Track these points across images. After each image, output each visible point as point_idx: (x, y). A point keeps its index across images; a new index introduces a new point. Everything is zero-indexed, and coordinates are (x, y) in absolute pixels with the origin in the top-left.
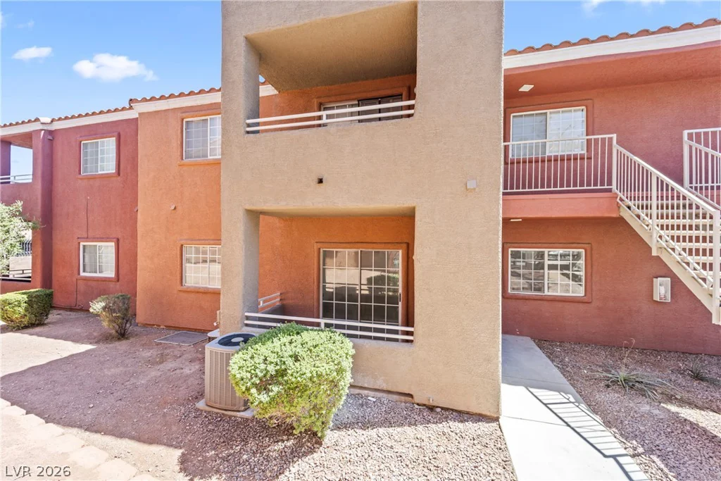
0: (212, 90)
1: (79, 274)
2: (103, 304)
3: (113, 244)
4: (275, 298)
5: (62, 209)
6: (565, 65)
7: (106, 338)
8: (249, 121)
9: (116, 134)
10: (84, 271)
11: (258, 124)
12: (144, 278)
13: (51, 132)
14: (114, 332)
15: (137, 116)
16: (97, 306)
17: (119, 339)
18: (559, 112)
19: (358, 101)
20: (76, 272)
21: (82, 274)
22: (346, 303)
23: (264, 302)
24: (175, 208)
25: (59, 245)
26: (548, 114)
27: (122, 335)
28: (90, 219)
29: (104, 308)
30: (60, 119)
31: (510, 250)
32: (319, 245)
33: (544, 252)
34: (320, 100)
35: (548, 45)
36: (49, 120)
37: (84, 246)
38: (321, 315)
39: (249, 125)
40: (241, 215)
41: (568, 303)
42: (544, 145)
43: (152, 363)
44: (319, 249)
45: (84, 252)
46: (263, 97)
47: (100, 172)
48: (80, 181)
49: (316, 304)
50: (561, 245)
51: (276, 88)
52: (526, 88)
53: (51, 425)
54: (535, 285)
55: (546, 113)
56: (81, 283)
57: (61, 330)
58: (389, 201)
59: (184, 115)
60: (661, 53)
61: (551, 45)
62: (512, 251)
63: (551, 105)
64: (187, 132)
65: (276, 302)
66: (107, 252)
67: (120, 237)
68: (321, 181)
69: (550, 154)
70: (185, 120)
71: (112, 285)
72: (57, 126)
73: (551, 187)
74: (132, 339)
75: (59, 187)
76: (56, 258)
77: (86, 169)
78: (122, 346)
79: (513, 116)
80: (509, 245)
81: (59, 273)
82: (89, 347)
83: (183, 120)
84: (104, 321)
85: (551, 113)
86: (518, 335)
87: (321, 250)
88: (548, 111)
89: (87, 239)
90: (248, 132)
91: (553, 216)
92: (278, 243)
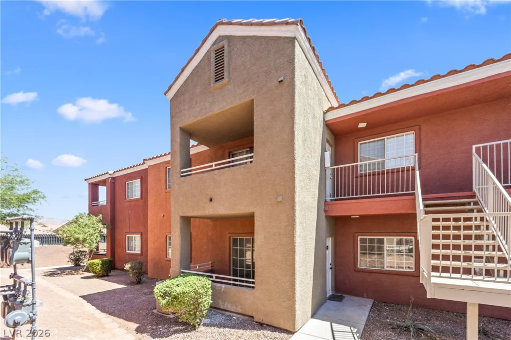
0: (165, 155)
1: (126, 251)
2: (130, 265)
3: (139, 235)
4: (208, 265)
5: (119, 217)
6: (380, 109)
7: (132, 283)
8: (182, 170)
9: (140, 177)
10: (128, 250)
11: (191, 171)
12: (151, 253)
13: (113, 179)
14: (135, 281)
15: (147, 167)
16: (127, 267)
17: (137, 284)
18: (394, 137)
19: (250, 148)
20: (125, 250)
21: (127, 251)
22: (245, 269)
23: (199, 266)
24: (163, 216)
25: (118, 237)
26: (386, 139)
27: (139, 282)
28: (130, 222)
29: (130, 267)
30: (117, 171)
31: (359, 237)
32: (230, 235)
33: (384, 239)
34: (231, 150)
35: (353, 101)
36: (112, 172)
37: (128, 237)
38: (232, 274)
39: (183, 172)
40: (178, 219)
41: (402, 276)
42: (383, 162)
43: (146, 294)
44: (230, 237)
45: (128, 240)
46: (193, 154)
47: (134, 198)
48: (126, 203)
49: (228, 269)
50: (395, 234)
51: (207, 146)
52: (362, 125)
53: (93, 307)
54: (369, 262)
55: (384, 139)
56: (127, 256)
57: (115, 279)
58: (241, 209)
59: (167, 165)
60: (453, 89)
61: (356, 101)
62: (360, 238)
63: (388, 133)
64: (168, 175)
65: (209, 267)
66: (137, 240)
67: (142, 231)
68: (211, 200)
69: (387, 169)
70: (168, 168)
71: (139, 257)
72: (117, 175)
73: (389, 192)
74: (143, 285)
75: (118, 206)
76: (117, 243)
77: (128, 196)
78: (138, 287)
79: (360, 144)
80: (358, 234)
81: (118, 251)
82: (123, 286)
83: (166, 168)
84: (130, 274)
85: (387, 139)
86: (365, 297)
87: (231, 238)
88: (385, 138)
89: (129, 233)
90: (182, 176)
91: (372, 214)
92: (210, 234)
